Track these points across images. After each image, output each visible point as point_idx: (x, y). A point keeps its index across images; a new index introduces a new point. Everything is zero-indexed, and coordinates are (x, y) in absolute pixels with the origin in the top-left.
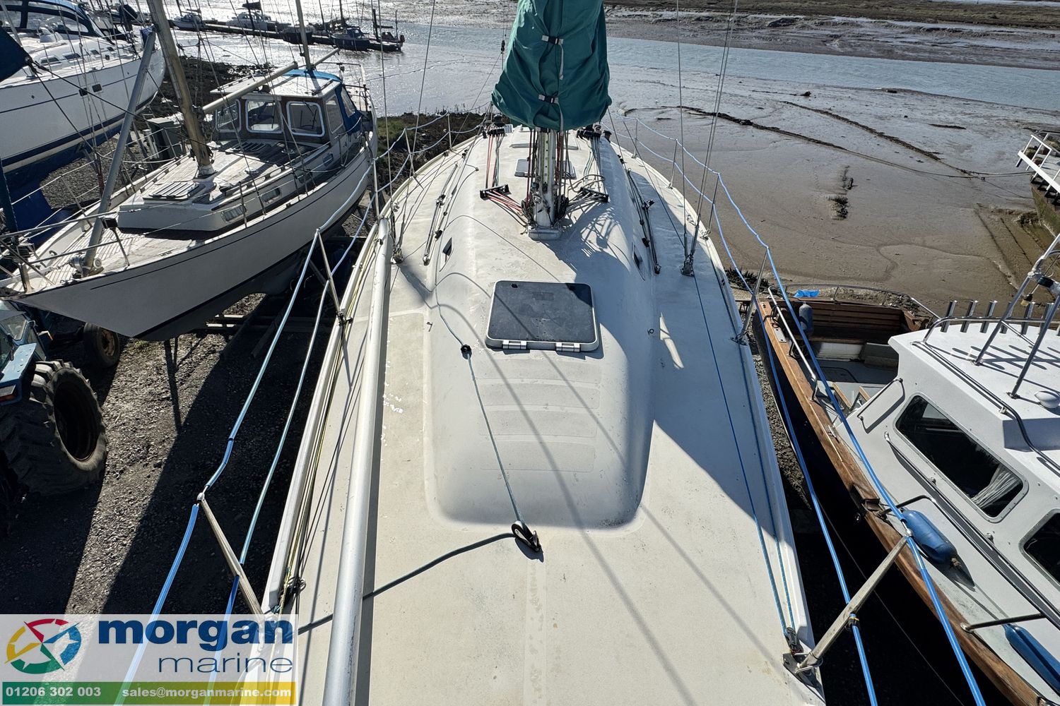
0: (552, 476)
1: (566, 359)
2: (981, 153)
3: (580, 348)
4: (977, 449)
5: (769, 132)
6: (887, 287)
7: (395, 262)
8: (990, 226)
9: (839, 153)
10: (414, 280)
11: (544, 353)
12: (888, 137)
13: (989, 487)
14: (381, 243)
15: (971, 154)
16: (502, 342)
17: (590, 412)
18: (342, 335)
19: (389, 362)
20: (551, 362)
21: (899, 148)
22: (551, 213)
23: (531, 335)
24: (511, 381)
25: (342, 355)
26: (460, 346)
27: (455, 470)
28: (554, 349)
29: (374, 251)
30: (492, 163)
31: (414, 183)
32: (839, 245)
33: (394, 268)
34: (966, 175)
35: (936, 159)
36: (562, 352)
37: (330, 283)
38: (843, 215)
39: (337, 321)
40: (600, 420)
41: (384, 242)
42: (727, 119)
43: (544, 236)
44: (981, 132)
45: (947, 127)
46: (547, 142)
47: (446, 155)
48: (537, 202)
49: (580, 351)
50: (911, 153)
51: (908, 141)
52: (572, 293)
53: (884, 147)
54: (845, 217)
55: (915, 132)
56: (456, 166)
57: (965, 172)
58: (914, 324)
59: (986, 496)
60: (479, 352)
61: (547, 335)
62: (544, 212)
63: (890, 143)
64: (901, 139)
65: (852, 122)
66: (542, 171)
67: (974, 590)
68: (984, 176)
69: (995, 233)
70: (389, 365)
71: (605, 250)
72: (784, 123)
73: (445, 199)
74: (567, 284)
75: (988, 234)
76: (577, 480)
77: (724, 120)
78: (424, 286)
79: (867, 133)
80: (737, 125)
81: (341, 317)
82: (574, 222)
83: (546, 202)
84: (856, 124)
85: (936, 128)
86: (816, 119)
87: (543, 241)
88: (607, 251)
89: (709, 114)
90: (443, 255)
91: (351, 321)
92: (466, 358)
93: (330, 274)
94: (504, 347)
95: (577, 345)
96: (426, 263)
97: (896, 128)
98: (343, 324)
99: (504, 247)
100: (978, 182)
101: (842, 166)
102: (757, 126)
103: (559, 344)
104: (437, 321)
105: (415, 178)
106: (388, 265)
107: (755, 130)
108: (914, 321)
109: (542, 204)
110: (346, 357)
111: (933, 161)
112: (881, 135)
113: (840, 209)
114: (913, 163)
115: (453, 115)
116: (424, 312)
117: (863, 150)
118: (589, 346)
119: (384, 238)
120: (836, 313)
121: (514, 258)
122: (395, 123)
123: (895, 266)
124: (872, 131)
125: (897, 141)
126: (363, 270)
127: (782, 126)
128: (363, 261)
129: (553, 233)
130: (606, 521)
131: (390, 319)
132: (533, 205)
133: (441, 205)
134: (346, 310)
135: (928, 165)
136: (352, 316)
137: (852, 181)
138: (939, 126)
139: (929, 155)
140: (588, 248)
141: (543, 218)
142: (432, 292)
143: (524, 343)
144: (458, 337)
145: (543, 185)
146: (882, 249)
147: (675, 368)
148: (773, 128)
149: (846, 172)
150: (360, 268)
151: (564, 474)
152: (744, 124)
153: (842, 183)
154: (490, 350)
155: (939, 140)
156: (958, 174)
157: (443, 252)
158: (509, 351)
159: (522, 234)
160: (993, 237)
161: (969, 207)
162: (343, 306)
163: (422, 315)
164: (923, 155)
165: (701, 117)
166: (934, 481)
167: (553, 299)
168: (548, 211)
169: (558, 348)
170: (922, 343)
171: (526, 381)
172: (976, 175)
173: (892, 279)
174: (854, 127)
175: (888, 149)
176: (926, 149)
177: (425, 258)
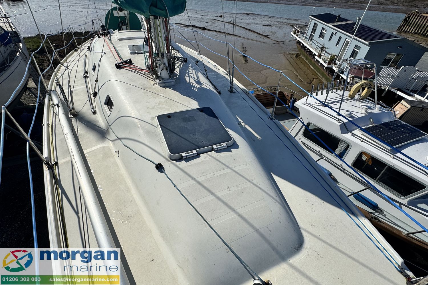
0: (256, 235)
1: (222, 154)
2: (280, 34)
3: (227, 145)
4: (333, 137)
5: (213, 32)
6: (267, 85)
7: (72, 116)
8: (289, 59)
9: (239, 38)
10: (91, 126)
11: (208, 155)
12: (252, 31)
13: (338, 148)
14: (58, 106)
15: (277, 35)
16: (181, 155)
17: (252, 183)
18: (53, 176)
19: (100, 186)
20: (215, 159)
21: (256, 35)
22: (168, 70)
23: (196, 145)
24: (199, 180)
25: (60, 191)
26: (155, 166)
27: (195, 259)
28: (213, 150)
29: (54, 112)
30: (113, 49)
31: (63, 68)
32: (249, 73)
33: (73, 121)
34: (278, 42)
35: (268, 38)
36: (218, 151)
37: (30, 143)
38: (247, 61)
39: (45, 167)
40: (260, 186)
41: (60, 105)
42: (196, 27)
43: (167, 84)
44: (277, 27)
45: (268, 26)
46: (159, 26)
47: (76, 51)
48: (159, 65)
49: (228, 147)
50: (261, 36)
51: (258, 32)
52: (204, 114)
53: (252, 35)
54: (247, 62)
55: (259, 28)
56: (86, 55)
57: (277, 41)
58: (288, 97)
59: (338, 152)
60: (168, 166)
61: (205, 143)
62: (165, 70)
63: (253, 33)
64: (256, 31)
65: (239, 26)
66: (159, 45)
67: (339, 184)
68: (283, 42)
69: (291, 62)
70: (101, 188)
71: (202, 86)
72: (218, 28)
73: (88, 74)
74: (197, 109)
75: (289, 62)
76: (270, 231)
77: (195, 28)
78: (101, 128)
79: (245, 30)
80: (200, 30)
81: (47, 163)
82: (178, 74)
83: (164, 64)
84: (241, 26)
85: (265, 26)
86: (227, 26)
87: (169, 87)
88: (203, 86)
89: (188, 26)
90: (106, 107)
91: (57, 164)
92: (162, 172)
93: (28, 137)
94: (184, 158)
95: (224, 144)
96: (95, 113)
97: (252, 27)
98: (51, 168)
99: (148, 95)
100: (281, 44)
101: (241, 43)
102: (208, 30)
103: (215, 147)
104: (122, 149)
105: (62, 65)
106: (69, 120)
107: (208, 31)
108: (288, 95)
109: (162, 66)
110: (64, 192)
111: (267, 38)
112: (250, 30)
113: (245, 59)
114: (262, 40)
115: (67, 33)
116: (108, 144)
117: (246, 36)
118: (230, 143)
119: (58, 103)
120: (264, 98)
121: (158, 100)
122: (34, 39)
123: (267, 77)
124: (247, 29)
125: (255, 32)
126: (50, 126)
127: (217, 29)
128: (48, 120)
129: (172, 82)
130: (295, 248)
131: (86, 155)
132: (157, 67)
133: (87, 77)
134: (49, 158)
135: (266, 40)
136: (56, 160)
137: (246, 48)
138: (266, 26)
139: (266, 36)
140: (194, 87)
141: (164, 74)
142: (107, 130)
143: (194, 152)
144: (148, 158)
145: (161, 53)
146: (262, 72)
147: (259, 140)
148: (214, 30)
149: (243, 45)
150: (48, 125)
151: (262, 231)
152: (203, 29)
153: (243, 49)
154: (175, 162)
155: (267, 31)
156: (275, 42)
157: (105, 104)
158: (187, 159)
159: (154, 85)
160: (290, 63)
161: (281, 54)
162: (45, 155)
163: (108, 147)
164: (264, 37)
165: (185, 27)
166: (320, 151)
167: (195, 120)
168: (167, 69)
169: (216, 148)
170: (306, 103)
171: (209, 176)
172: (281, 42)
173: (268, 82)
174: (240, 28)
175: (253, 36)
176: (264, 34)
177: (93, 110)
